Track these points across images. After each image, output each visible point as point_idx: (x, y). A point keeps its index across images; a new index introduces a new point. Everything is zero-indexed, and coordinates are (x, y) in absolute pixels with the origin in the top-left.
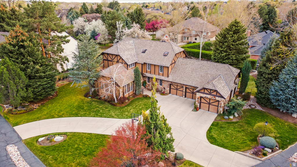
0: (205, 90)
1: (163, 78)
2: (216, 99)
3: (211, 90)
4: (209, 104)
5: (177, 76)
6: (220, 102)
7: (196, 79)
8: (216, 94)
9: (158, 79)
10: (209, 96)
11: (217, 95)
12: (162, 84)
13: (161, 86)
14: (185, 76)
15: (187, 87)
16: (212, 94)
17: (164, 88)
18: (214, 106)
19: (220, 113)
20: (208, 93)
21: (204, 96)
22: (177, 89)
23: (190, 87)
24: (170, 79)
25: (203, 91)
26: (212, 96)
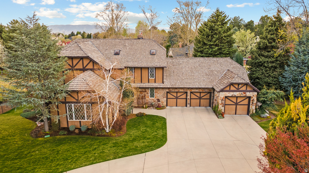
0: (232, 86)
1: (157, 85)
2: (246, 95)
3: (239, 84)
4: (236, 104)
5: (174, 79)
6: (252, 98)
8: (245, 89)
9: (148, 88)
10: (237, 94)
11: (248, 89)
12: (153, 94)
13: (152, 98)
14: (186, 78)
15: (193, 91)
16: (241, 89)
17: (158, 100)
18: (242, 106)
19: (253, 112)
20: (235, 89)
21: (230, 94)
22: (177, 98)
24: (167, 84)
25: (228, 89)
26: (241, 93)
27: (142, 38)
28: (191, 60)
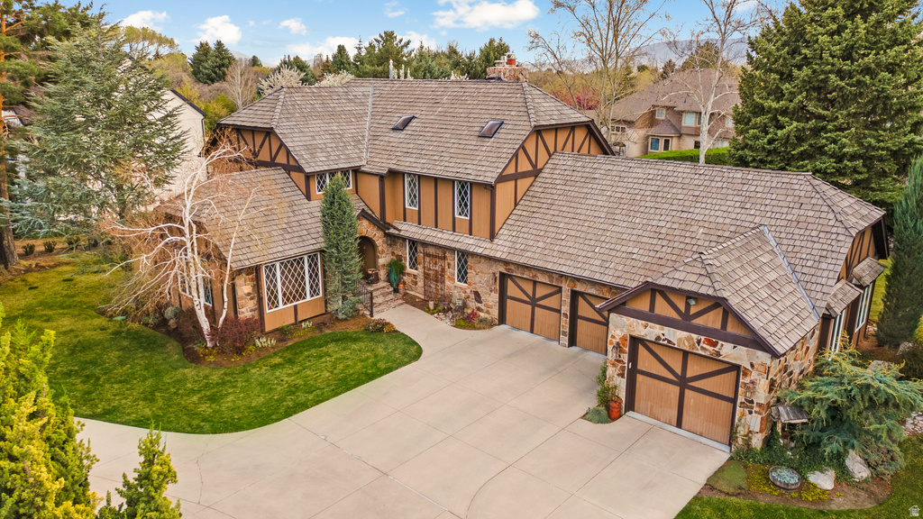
0: (659, 300)
1: (471, 241)
2: (718, 354)
3: (690, 296)
4: (683, 382)
5: (534, 232)
6: (745, 375)
7: (624, 249)
8: (718, 326)
9: (453, 250)
10: (678, 336)
11: (730, 329)
12: (466, 273)
13: (463, 285)
14: (573, 233)
15: (580, 288)
16: (699, 321)
17: (477, 296)
18: (707, 399)
19: (747, 442)
20: (674, 315)
21: (651, 331)
22: (534, 302)
23: (593, 291)
24: (500, 249)
25: (643, 305)
26: (695, 336)
27: (499, 78)
28: (639, 170)
